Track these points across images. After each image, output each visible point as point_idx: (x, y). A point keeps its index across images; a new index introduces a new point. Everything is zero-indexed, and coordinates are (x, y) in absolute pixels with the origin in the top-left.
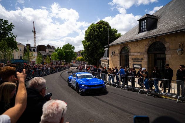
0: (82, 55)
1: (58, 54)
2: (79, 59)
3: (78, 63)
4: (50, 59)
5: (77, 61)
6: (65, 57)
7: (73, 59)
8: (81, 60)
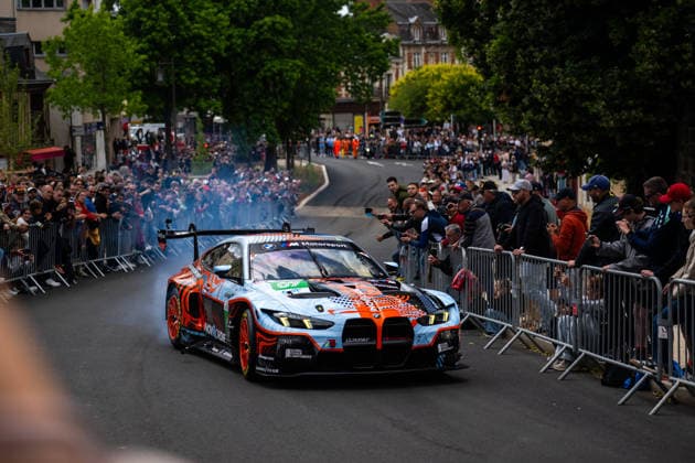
0: (468, 32)
1: (134, 29)
2: (418, 99)
3: (410, 154)
4: (38, 95)
5: (393, 119)
6: (223, 64)
7: (343, 93)
8: (448, 107)
